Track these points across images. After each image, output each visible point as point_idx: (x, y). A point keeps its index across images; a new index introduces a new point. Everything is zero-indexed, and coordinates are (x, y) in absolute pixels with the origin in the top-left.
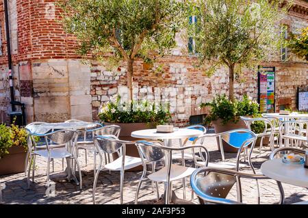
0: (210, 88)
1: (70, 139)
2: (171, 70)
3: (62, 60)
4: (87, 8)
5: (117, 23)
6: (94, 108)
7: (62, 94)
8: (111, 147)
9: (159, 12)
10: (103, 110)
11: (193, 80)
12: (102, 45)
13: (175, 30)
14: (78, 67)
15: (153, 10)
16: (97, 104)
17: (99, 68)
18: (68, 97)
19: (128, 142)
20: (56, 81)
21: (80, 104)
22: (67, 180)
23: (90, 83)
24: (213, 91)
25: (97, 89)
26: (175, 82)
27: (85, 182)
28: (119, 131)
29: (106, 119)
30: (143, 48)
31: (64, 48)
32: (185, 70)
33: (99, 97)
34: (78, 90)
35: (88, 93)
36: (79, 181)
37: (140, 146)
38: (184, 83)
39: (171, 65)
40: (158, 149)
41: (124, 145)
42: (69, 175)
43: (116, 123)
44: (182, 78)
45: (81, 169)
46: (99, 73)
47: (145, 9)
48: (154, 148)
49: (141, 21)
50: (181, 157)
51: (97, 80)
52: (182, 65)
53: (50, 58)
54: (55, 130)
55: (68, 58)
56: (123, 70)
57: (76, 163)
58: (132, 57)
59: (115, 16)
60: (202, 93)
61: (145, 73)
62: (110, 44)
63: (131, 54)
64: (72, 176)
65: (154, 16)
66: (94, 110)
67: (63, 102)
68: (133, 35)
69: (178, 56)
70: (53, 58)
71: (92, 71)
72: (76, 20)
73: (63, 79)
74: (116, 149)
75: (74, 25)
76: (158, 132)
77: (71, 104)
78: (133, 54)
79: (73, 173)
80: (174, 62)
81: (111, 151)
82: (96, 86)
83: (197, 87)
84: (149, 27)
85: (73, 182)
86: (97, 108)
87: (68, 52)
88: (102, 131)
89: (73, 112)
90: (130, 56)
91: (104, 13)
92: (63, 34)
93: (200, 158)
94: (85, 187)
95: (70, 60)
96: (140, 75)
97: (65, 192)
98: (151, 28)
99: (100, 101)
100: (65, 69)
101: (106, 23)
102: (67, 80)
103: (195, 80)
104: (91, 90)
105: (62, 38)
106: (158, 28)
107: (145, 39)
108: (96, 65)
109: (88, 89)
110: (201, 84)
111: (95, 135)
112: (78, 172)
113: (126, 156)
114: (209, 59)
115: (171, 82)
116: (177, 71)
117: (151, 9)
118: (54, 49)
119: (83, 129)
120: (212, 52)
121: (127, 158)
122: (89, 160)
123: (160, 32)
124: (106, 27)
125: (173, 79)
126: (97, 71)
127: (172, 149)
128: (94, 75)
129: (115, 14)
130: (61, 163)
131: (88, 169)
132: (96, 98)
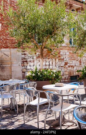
0: (80, 62)
1: (12, 89)
2: (61, 53)
3: (8, 49)
4: (21, 25)
5: (36, 32)
6: (23, 72)
7: (8, 66)
8: (32, 94)
9: (56, 26)
10: (28, 74)
11: (72, 58)
12: (28, 42)
13: (64, 35)
14: (15, 52)
15: (53, 26)
16: (25, 70)
17: (25, 53)
18: (11, 67)
19: (41, 91)
20: (4, 59)
21: (16, 70)
22: (10, 109)
23: (21, 60)
24: (82, 64)
25: (25, 63)
26: (63, 59)
27: (20, 110)
28: (36, 85)
29: (30, 79)
30: (48, 44)
31: (9, 43)
32: (68, 53)
33: (26, 67)
34: (15, 64)
35: (20, 65)
36: (17, 110)
37: (47, 94)
38: (68, 59)
39: (61, 51)
40: (56, 95)
41: (39, 93)
42: (12, 107)
43: (35, 81)
44: (67, 58)
45: (18, 103)
46: (26, 55)
47: (49, 25)
48: (54, 95)
49: (47, 31)
50: (67, 98)
51: (25, 59)
52: (66, 51)
53: (2, 48)
54: (5, 85)
55: (11, 48)
56: (37, 53)
57: (15, 100)
58: (42, 48)
59: (34, 29)
60: (76, 64)
61: (48, 55)
62: (32, 42)
63: (42, 47)
64: (13, 107)
65: (53, 28)
66: (23, 74)
67: (8, 69)
68: (43, 38)
69: (65, 46)
70: (4, 48)
71: (22, 54)
72: (15, 31)
73: (8, 59)
74: (35, 94)
75: (14, 33)
76: (56, 86)
77: (12, 70)
78: (43, 47)
79: (14, 105)
80: (62, 49)
81: (33, 96)
82: (24, 61)
83: (74, 62)
84: (51, 34)
85: (13, 110)
86: (24, 72)
87: (11, 45)
88: (28, 85)
89: (13, 75)
90: (41, 48)
91: (29, 27)
92: (8, 36)
93: (77, 99)
94: (20, 113)
95: (12, 49)
96: (45, 56)
97: (10, 115)
98: (52, 34)
99: (26, 69)
100: (9, 53)
101: (30, 32)
102: (10, 59)
103: (73, 58)
104: (22, 64)
105: (8, 38)
106: (55, 34)
107: (49, 40)
108: (24, 51)
109: (20, 63)
110: (76, 60)
111: (24, 87)
112: (16, 105)
113: (40, 98)
114: (80, 49)
115: (61, 59)
116: (64, 54)
117: (52, 25)
118: (4, 43)
119: (19, 84)
120: (81, 45)
121: (41, 99)
122: (21, 99)
123: (56, 36)
124: (30, 34)
125: (62, 58)
126: (25, 54)
127: (63, 95)
128: (23, 56)
129: (34, 28)
130: (8, 100)
131: (21, 103)
132: (24, 68)
